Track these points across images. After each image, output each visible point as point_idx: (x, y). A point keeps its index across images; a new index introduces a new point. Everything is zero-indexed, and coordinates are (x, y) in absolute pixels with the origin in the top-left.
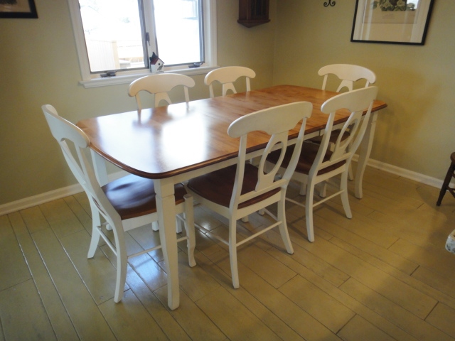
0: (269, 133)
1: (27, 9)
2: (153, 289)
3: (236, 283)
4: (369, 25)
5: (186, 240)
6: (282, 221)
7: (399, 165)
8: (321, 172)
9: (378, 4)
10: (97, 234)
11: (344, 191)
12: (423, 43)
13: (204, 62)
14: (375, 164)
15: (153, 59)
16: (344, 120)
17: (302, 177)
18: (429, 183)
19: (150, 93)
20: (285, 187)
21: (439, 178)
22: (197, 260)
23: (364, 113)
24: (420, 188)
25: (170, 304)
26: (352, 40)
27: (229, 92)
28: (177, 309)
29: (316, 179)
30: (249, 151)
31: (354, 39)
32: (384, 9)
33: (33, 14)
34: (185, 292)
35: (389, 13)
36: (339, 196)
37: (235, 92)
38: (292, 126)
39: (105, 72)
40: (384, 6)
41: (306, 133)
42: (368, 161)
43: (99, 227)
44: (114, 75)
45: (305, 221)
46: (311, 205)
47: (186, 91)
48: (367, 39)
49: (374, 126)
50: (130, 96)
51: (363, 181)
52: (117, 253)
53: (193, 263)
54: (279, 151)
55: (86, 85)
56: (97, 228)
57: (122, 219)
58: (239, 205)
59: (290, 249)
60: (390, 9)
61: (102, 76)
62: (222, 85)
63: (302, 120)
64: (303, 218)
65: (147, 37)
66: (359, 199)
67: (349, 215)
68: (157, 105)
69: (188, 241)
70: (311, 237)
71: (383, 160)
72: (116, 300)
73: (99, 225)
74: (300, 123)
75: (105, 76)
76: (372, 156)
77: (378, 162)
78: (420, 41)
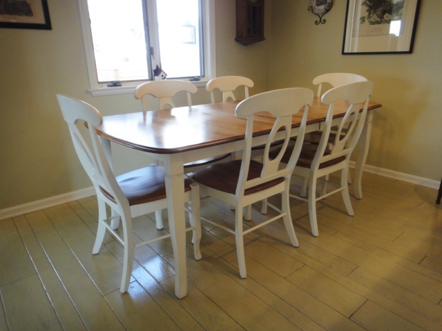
0: (274, 115)
1: (42, 21)
2: (159, 281)
3: (243, 273)
4: (357, 39)
5: (191, 231)
6: (286, 213)
7: (396, 169)
8: (323, 166)
9: (366, 19)
10: (102, 227)
11: (344, 188)
12: (411, 51)
13: (204, 76)
14: (372, 169)
15: (157, 71)
16: (342, 115)
17: (304, 171)
18: (425, 185)
19: (155, 97)
20: (289, 177)
21: (437, 179)
22: (202, 253)
23: (361, 111)
24: (418, 189)
25: (177, 294)
26: (343, 53)
27: (229, 99)
28: (184, 298)
29: (318, 173)
30: (255, 135)
31: (345, 51)
32: (372, 23)
33: (47, 26)
34: (192, 283)
35: (376, 26)
36: (340, 192)
37: (235, 99)
38: (296, 112)
39: (112, 82)
40: (372, 20)
41: (308, 123)
42: (365, 167)
43: (105, 221)
44: (120, 86)
45: (309, 219)
46: (313, 200)
47: (189, 96)
48: (355, 51)
49: (370, 126)
50: (137, 98)
51: (362, 185)
52: (125, 243)
53: (198, 256)
54: (282, 142)
55: (93, 93)
56: (103, 222)
57: (131, 205)
58: (246, 190)
59: (296, 242)
60: (378, 23)
61: (109, 86)
62: (222, 93)
63: (304, 107)
64: (307, 215)
65: (151, 52)
66: (359, 199)
67: (351, 212)
68: (161, 108)
69: (194, 232)
70: (315, 231)
71: (379, 164)
72: (122, 290)
73: (106, 219)
74: (302, 110)
75: (111, 86)
76: (368, 162)
77: (374, 167)
78: (407, 49)
